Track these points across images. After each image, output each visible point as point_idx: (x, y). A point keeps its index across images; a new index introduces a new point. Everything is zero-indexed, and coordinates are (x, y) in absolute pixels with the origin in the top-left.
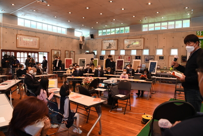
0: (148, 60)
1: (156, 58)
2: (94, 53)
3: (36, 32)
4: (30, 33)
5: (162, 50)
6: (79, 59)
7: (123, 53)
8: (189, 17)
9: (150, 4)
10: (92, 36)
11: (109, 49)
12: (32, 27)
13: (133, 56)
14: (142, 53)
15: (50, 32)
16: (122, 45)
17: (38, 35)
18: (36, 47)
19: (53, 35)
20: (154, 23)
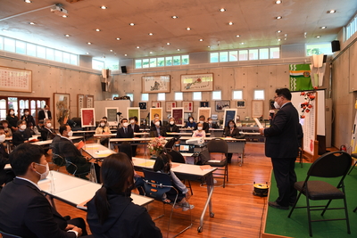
0: (220, 108)
1: (233, 104)
2: (129, 98)
3: (25, 62)
4: (15, 64)
5: (240, 92)
6: (106, 108)
7: (179, 97)
8: (278, 44)
9: (231, 24)
10: (124, 69)
11: (154, 91)
12: (18, 52)
13: (197, 101)
14: (211, 96)
15: (50, 62)
16: (178, 85)
17: (28, 66)
18: (27, 88)
19: (56, 67)
20: (228, 50)
